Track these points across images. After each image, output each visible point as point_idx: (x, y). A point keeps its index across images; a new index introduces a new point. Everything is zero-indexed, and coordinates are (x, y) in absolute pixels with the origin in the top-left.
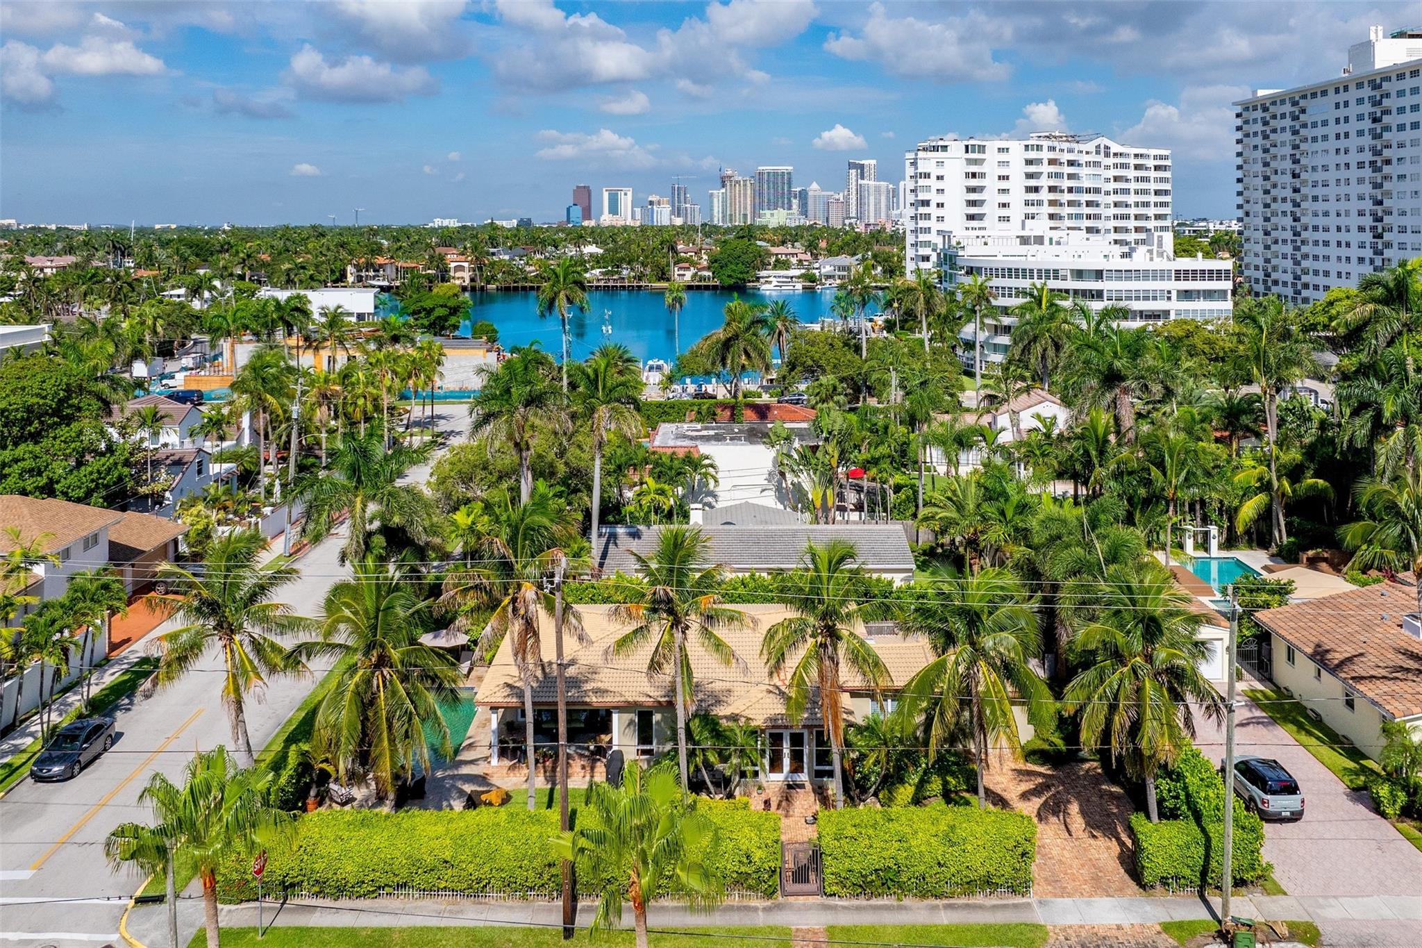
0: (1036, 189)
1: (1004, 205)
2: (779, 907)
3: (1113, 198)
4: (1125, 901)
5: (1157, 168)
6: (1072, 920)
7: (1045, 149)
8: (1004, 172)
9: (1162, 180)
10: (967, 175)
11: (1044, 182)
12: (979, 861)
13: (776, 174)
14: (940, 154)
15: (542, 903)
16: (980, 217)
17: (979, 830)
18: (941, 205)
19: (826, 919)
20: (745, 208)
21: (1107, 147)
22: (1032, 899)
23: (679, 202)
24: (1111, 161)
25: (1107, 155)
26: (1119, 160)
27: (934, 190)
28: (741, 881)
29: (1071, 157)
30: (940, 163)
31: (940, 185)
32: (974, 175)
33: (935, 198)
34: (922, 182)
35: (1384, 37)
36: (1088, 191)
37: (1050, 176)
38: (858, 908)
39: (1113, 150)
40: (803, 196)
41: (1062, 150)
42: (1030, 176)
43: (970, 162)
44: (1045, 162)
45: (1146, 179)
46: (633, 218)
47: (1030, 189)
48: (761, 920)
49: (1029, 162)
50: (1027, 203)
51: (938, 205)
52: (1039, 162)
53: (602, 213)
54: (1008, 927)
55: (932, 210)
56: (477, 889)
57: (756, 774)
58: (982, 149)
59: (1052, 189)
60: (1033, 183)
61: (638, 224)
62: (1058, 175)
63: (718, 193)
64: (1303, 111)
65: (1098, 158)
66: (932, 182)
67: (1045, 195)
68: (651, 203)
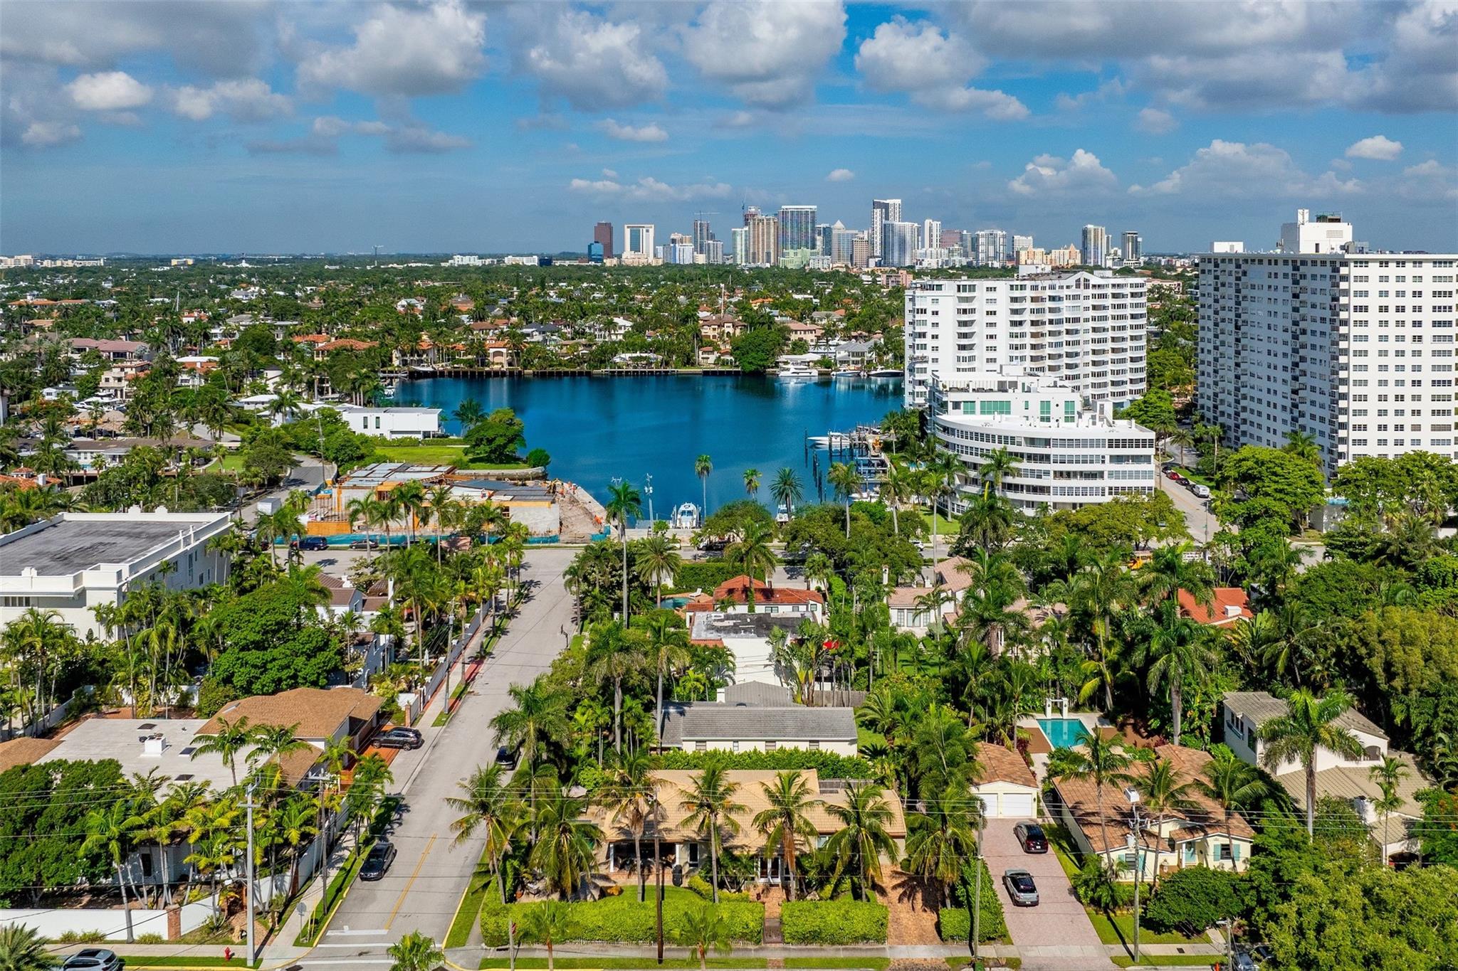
0: (1021, 323)
1: (991, 337)
2: (762, 949)
3: (1091, 324)
4: (931, 947)
5: (1133, 295)
6: (904, 956)
7: (1028, 288)
8: (991, 308)
9: (1137, 305)
10: (959, 311)
11: (1027, 317)
12: (860, 928)
13: (799, 213)
14: (935, 293)
15: (646, 946)
16: (971, 347)
17: (860, 913)
18: (935, 337)
19: (785, 955)
20: (769, 247)
21: (1086, 280)
22: (886, 945)
23: (702, 238)
24: (1090, 292)
25: (1087, 287)
26: (1097, 291)
27: (929, 324)
28: (744, 936)
29: (1052, 293)
30: (935, 301)
31: (935, 319)
32: (965, 311)
33: (930, 331)
34: (919, 317)
35: (1310, 221)
36: (1068, 320)
37: (1032, 311)
38: (801, 950)
39: (1092, 282)
40: (827, 233)
41: (1044, 288)
42: (1015, 312)
43: (962, 300)
44: (1029, 299)
45: (1123, 306)
46: (655, 256)
47: (1014, 324)
48: (753, 955)
49: (1014, 300)
50: (1011, 335)
51: (933, 337)
52: (1023, 299)
53: (623, 250)
54: (871, 959)
55: (928, 341)
56: (614, 940)
57: (753, 879)
58: (972, 288)
59: (1034, 323)
60: (1017, 318)
61: (660, 262)
62: (1039, 311)
63: (741, 231)
64: (1245, 273)
65: (1077, 292)
66: (928, 317)
67: (1027, 328)
68: (674, 241)
